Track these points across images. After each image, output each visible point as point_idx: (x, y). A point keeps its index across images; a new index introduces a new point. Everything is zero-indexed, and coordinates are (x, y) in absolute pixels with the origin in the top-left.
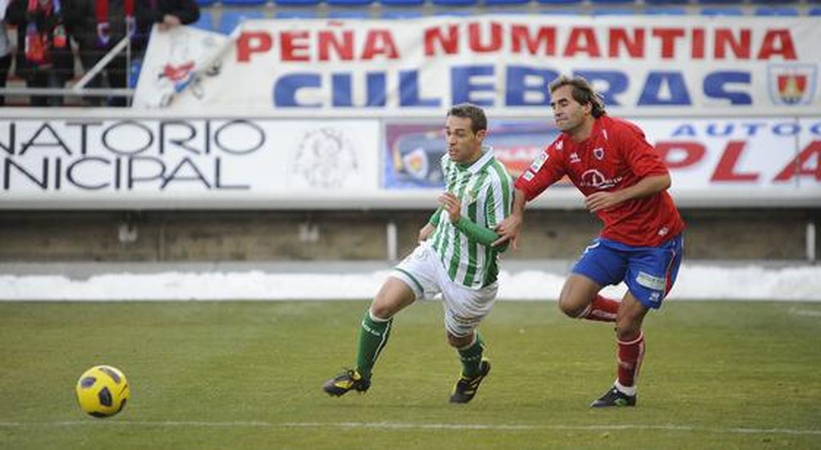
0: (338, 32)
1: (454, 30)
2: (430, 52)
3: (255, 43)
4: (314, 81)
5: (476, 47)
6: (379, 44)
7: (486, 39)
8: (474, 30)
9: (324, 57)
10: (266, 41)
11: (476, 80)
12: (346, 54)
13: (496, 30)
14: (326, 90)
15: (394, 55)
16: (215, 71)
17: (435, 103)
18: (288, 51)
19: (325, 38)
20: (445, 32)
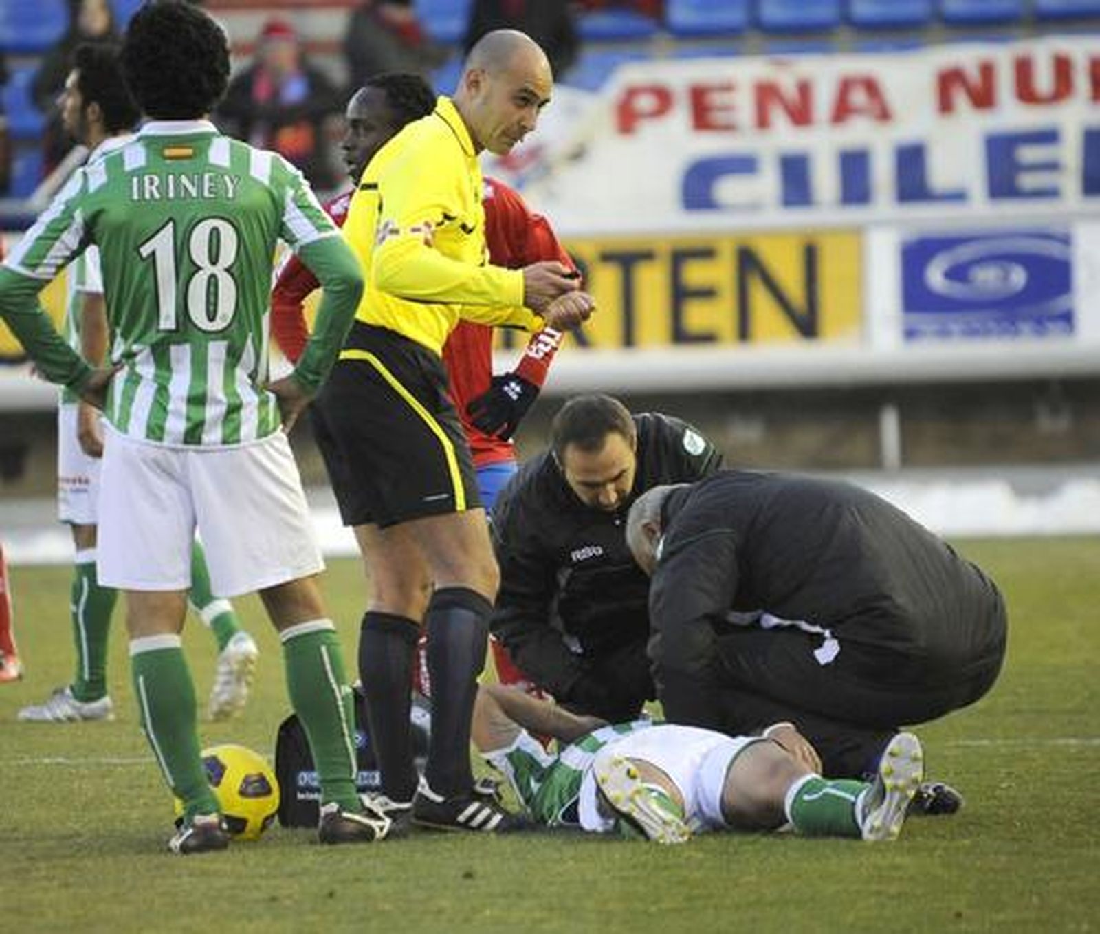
0: (788, 84)
1: (987, 71)
2: (946, 105)
3: (645, 103)
4: (745, 165)
5: (1026, 93)
6: (859, 97)
7: (1044, 80)
8: (1024, 69)
9: (763, 121)
10: (664, 98)
11: (1029, 154)
12: (801, 115)
13: (1063, 67)
14: (768, 182)
15: (884, 114)
16: (578, 155)
17: (958, 196)
18: (702, 115)
19: (766, 94)
20: (974, 75)
